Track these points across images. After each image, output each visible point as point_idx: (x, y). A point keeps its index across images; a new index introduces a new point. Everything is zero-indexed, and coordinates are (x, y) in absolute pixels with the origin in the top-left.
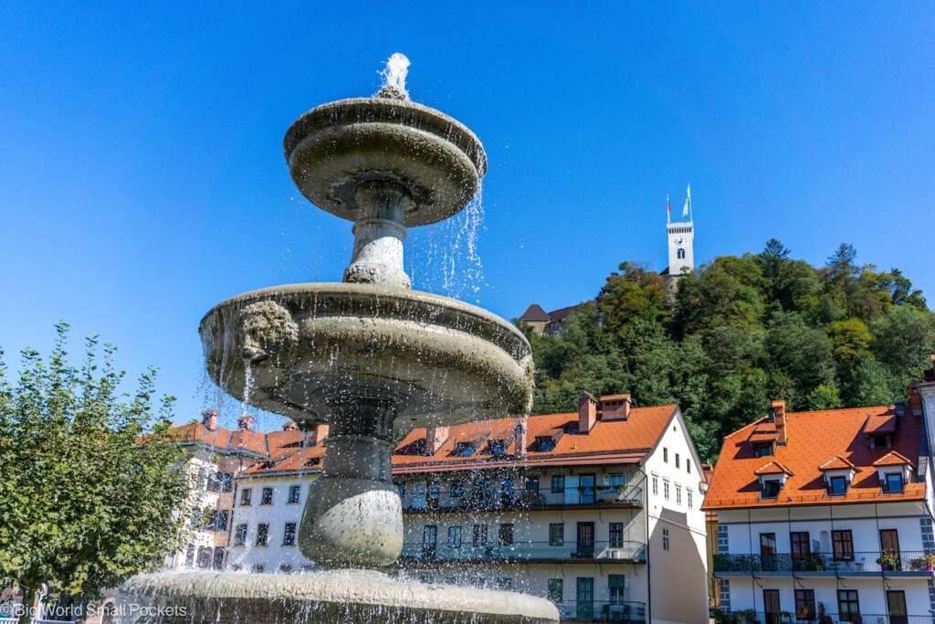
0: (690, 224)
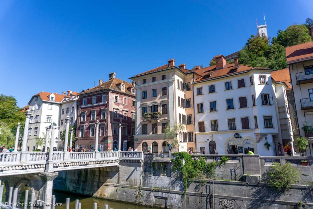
0: (266, 25)
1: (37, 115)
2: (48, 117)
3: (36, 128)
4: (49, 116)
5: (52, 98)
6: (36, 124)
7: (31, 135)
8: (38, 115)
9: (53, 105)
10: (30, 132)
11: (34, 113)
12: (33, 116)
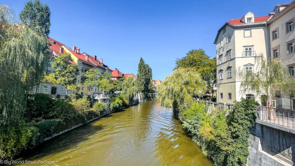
1: (228, 50)
2: (246, 49)
3: (229, 68)
4: (248, 48)
5: (249, 19)
6: (228, 63)
7: (223, 78)
8: (230, 50)
9: (252, 30)
10: (221, 75)
11: (223, 51)
12: (222, 55)
